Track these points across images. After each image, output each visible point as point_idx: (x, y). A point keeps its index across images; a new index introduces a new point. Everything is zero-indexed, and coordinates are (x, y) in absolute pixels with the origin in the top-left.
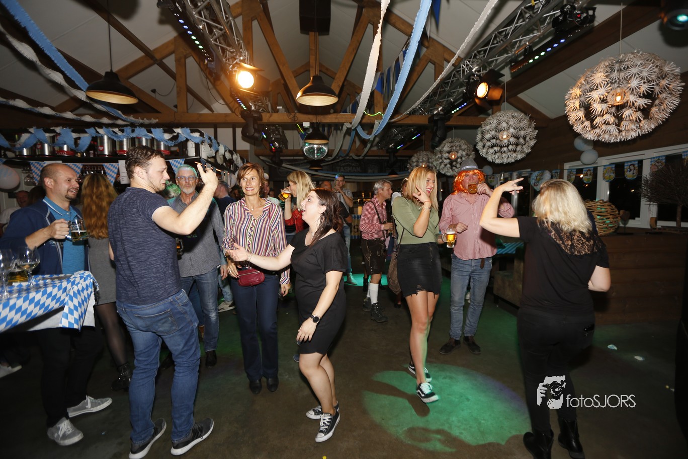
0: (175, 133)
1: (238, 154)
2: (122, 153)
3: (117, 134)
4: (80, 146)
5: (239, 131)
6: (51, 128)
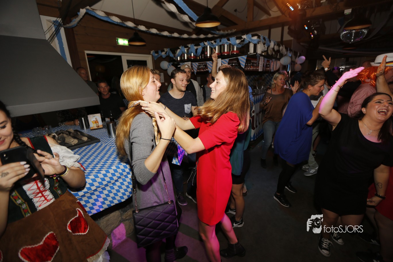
0: (242, 38)
4: (197, 53)
6: (187, 45)
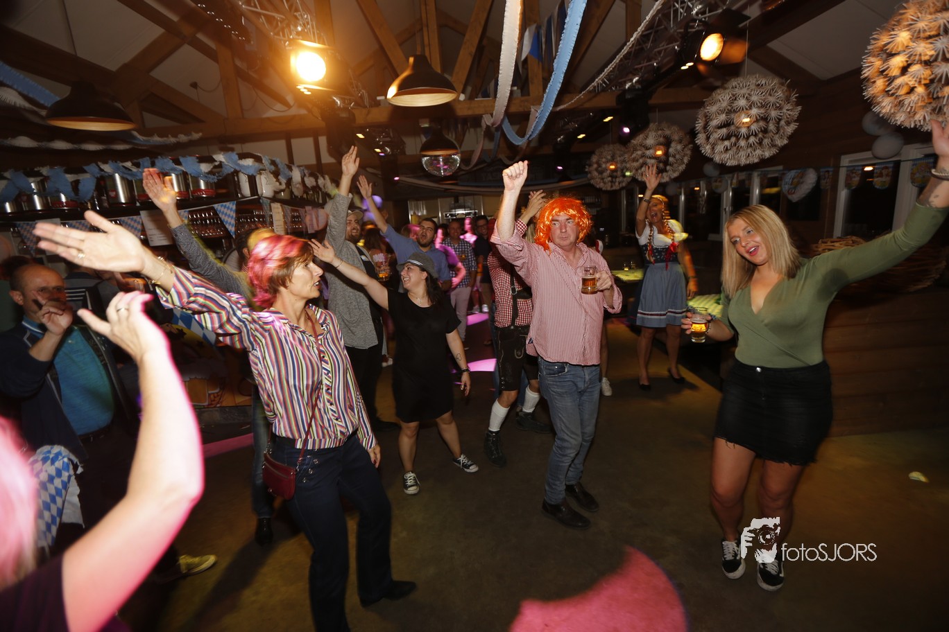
0: (216, 161)
2: (143, 199)
4: (81, 193)
6: (35, 170)
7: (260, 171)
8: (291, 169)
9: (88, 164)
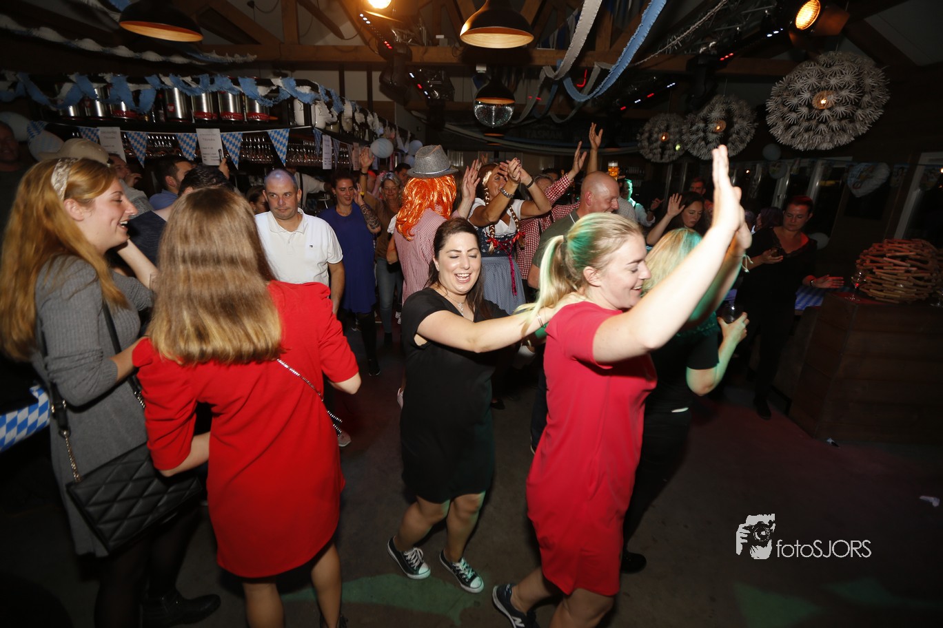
0: (274, 85)
1: (376, 114)
2: (200, 116)
3: (191, 86)
4: (141, 104)
5: (376, 75)
6: (100, 75)
7: (315, 101)
8: (344, 103)
9: (149, 75)
